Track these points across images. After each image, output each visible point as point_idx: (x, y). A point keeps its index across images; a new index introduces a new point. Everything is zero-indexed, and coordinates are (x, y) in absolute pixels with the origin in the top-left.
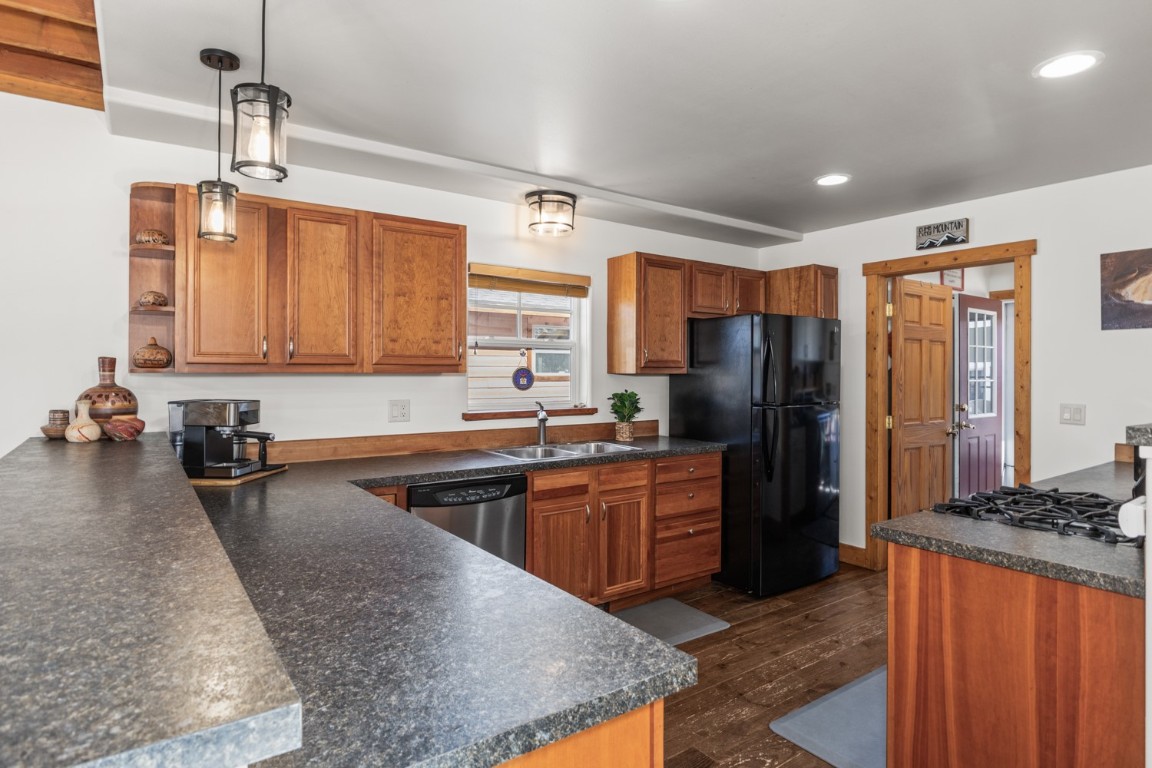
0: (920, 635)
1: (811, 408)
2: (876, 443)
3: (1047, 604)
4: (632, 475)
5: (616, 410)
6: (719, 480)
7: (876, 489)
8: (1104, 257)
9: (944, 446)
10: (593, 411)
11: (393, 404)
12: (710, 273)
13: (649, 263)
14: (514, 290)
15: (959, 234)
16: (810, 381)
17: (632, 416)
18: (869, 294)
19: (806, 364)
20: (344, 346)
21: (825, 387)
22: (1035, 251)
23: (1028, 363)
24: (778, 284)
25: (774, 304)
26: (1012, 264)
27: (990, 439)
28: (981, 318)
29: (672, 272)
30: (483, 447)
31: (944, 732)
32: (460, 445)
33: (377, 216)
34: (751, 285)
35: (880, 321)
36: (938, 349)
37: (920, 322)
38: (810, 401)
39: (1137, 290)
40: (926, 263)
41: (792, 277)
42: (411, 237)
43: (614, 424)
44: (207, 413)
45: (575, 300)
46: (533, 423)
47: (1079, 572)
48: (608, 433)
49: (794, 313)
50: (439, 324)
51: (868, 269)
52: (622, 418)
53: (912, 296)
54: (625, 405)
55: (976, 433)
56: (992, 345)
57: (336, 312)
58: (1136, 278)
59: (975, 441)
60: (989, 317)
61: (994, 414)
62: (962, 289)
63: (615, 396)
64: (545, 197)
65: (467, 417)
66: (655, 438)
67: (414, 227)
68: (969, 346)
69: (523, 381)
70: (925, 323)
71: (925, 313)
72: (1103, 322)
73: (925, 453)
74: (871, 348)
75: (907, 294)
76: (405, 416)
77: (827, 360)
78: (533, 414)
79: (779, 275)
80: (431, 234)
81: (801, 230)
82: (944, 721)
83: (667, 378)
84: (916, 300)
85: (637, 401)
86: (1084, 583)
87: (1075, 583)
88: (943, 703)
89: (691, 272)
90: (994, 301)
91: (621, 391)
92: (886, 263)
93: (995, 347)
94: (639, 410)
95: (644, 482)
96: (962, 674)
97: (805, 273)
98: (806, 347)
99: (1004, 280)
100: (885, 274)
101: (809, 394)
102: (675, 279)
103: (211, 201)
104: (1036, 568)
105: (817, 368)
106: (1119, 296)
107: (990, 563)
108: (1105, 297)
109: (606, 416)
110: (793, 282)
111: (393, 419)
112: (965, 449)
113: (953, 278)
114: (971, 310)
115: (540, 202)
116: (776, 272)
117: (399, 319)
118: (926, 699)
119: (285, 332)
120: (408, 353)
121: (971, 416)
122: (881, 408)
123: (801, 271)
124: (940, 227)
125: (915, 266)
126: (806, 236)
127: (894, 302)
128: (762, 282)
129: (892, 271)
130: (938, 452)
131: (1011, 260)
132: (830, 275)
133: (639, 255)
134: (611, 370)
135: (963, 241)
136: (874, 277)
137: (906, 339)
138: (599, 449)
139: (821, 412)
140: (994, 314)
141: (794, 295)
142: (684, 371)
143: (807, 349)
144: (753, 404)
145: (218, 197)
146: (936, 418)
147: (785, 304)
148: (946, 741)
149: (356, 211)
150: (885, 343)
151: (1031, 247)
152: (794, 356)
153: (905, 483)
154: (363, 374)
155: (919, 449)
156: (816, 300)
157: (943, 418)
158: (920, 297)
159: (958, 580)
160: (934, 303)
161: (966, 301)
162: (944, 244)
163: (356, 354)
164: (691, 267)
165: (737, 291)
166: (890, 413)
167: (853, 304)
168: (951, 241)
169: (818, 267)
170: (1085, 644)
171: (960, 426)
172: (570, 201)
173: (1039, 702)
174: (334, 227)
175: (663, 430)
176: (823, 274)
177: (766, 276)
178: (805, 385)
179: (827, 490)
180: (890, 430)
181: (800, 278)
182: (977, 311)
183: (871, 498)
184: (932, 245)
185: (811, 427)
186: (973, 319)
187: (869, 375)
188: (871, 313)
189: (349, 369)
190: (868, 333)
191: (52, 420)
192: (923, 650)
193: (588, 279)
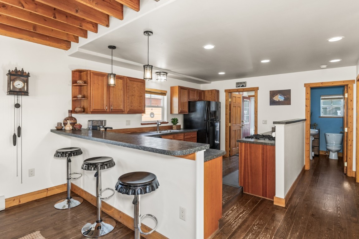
0: (244, 157)
1: (214, 122)
2: (227, 129)
3: (263, 149)
4: (180, 136)
5: (172, 122)
6: (196, 138)
7: (227, 139)
8: (270, 91)
9: (240, 130)
10: (167, 123)
11: (127, 121)
12: (193, 91)
13: (181, 88)
14: (149, 94)
15: (244, 85)
16: (213, 116)
17: (177, 124)
18: (226, 96)
19: (213, 111)
20: (122, 107)
21: (216, 117)
22: (258, 89)
23: (257, 112)
24: (206, 93)
25: (205, 98)
26: (254, 92)
27: (248, 128)
28: (247, 101)
29: (185, 90)
30: (146, 131)
31: (248, 172)
32: (140, 131)
33: (128, 77)
34: (201, 94)
35: (228, 102)
36: (239, 108)
37: (236, 103)
38: (213, 120)
39: (275, 98)
40: (238, 90)
41: (210, 92)
42: (135, 82)
43: (172, 126)
44: (98, 123)
45: (162, 96)
46: (156, 125)
47: (267, 143)
48: (171, 128)
49: (210, 101)
50: (140, 102)
51: (226, 91)
52: (174, 124)
53: (234, 97)
54: (175, 121)
55: (245, 127)
56: (248, 107)
57: (120, 100)
58: (276, 96)
59: (245, 129)
60: (248, 101)
61: (249, 123)
62: (243, 95)
63: (172, 119)
64: (161, 73)
65: (142, 124)
66: (180, 129)
67: (136, 80)
68: (245, 108)
69: (152, 116)
70: (237, 103)
71: (237, 100)
72: (270, 104)
73: (237, 131)
74: (226, 108)
75: (233, 97)
76: (129, 124)
77: (217, 110)
78: (156, 123)
79: (207, 91)
80: (139, 82)
81: (211, 81)
82: (248, 170)
83: (183, 115)
84: (235, 98)
85: (178, 120)
86: (268, 145)
87: (267, 145)
88: (248, 168)
89: (189, 90)
90: (249, 98)
91: (174, 118)
92: (230, 90)
93: (249, 108)
94: (178, 122)
95: (182, 138)
96: (251, 162)
97: (213, 91)
98: (213, 107)
99: (252, 93)
100: (229, 92)
101: (213, 119)
102: (186, 92)
103: (110, 78)
104: (262, 143)
105: (215, 112)
106: (273, 99)
107: (255, 144)
108: (270, 99)
109: (170, 124)
110: (210, 93)
111: (127, 125)
112: (243, 131)
113: (241, 93)
114: (245, 100)
115: (160, 74)
116: (206, 91)
117: (133, 101)
118: (245, 168)
119: (110, 104)
120: (134, 109)
121: (245, 123)
122: (228, 121)
123: (212, 91)
124: (241, 83)
125: (236, 91)
126: (212, 82)
127: (231, 98)
128: (203, 93)
129: (231, 92)
130: (239, 131)
131: (254, 91)
132: (218, 92)
133: (179, 86)
134: (171, 113)
135: (245, 86)
136: (227, 93)
137: (233, 106)
138: (170, 131)
139: (216, 123)
140: (249, 100)
141: (210, 96)
142: (187, 113)
143: (213, 108)
144: (204, 121)
145: (112, 77)
146: (239, 124)
147: (208, 98)
148: (248, 174)
149: (124, 76)
150: (229, 107)
151: (257, 88)
152: (210, 110)
153: (233, 138)
154: (125, 114)
155: (235, 130)
156: (215, 97)
157: (240, 123)
158: (236, 97)
159: (250, 147)
160: (238, 98)
161: (244, 98)
162: (241, 86)
163: (124, 109)
164: (189, 89)
165: (198, 95)
166: (230, 123)
167: (223, 98)
168: (243, 86)
169: (216, 90)
170: (268, 154)
171: (242, 125)
172: (166, 74)
173: (262, 164)
174: (120, 80)
175: (182, 127)
176: (217, 92)
177: (204, 91)
178: (213, 117)
179: (217, 142)
180: (230, 126)
181: (212, 92)
182: (246, 100)
183: (226, 141)
184: (239, 87)
185: (214, 126)
186: (245, 101)
187: (226, 114)
188: (226, 100)
189: (122, 113)
190: (226, 105)
191: (58, 125)
192: (245, 160)
193: (166, 91)
